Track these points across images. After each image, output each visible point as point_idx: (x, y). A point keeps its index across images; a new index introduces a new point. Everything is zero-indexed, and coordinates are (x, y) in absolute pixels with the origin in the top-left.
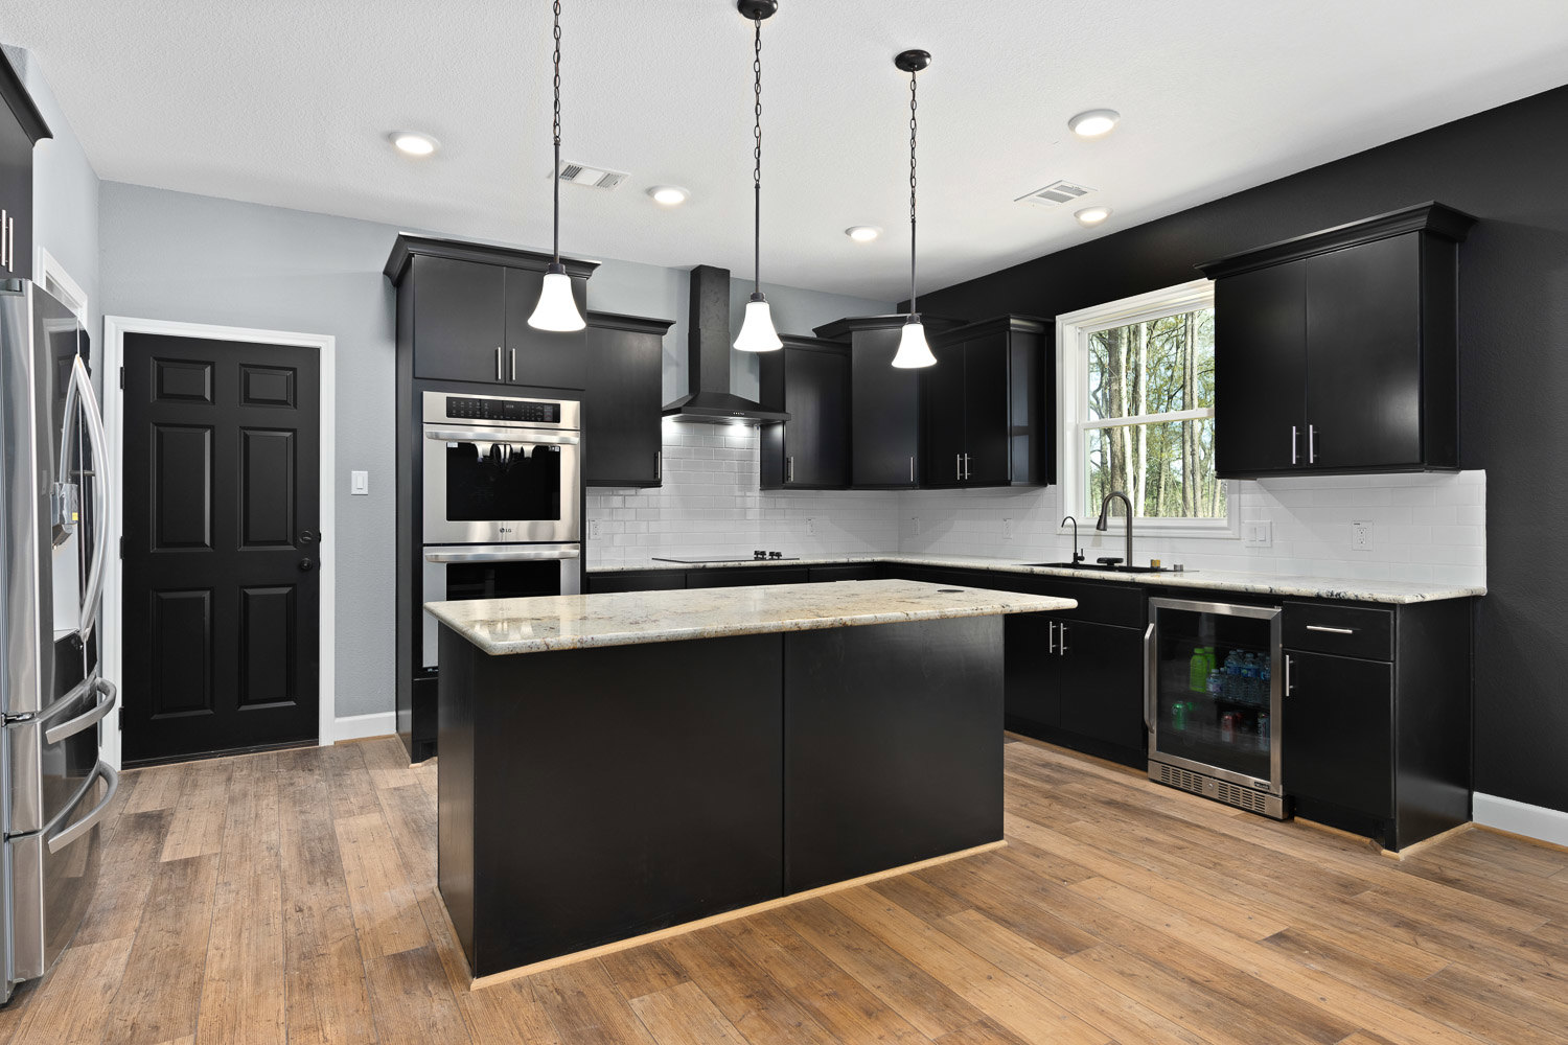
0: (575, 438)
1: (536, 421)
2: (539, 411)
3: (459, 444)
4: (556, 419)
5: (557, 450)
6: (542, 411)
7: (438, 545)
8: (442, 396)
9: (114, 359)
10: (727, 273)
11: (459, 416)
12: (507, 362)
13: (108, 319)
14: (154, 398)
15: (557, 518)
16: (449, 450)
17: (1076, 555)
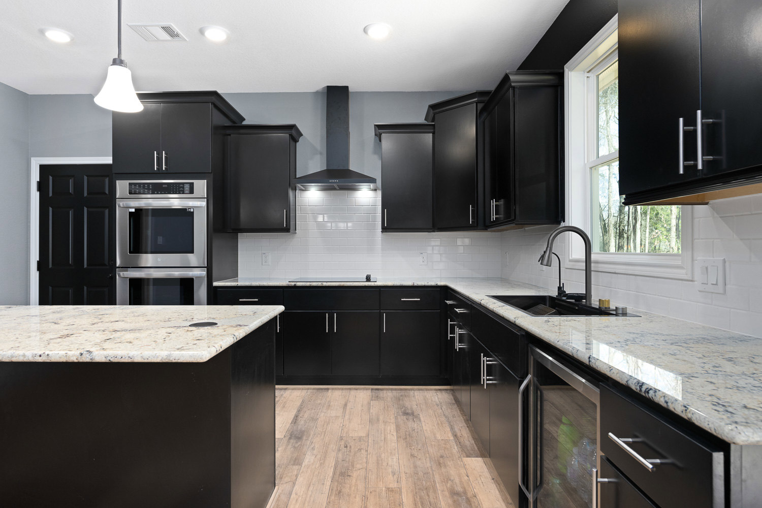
0: (203, 204)
1: (179, 193)
2: (181, 187)
3: (135, 210)
4: (192, 192)
5: (192, 210)
6: (183, 188)
7: (125, 268)
8: (127, 182)
9: (35, 177)
10: (346, 88)
11: (135, 193)
12: (160, 159)
13: (32, 159)
14: (51, 195)
15: (192, 252)
16: (130, 213)
17: (560, 289)
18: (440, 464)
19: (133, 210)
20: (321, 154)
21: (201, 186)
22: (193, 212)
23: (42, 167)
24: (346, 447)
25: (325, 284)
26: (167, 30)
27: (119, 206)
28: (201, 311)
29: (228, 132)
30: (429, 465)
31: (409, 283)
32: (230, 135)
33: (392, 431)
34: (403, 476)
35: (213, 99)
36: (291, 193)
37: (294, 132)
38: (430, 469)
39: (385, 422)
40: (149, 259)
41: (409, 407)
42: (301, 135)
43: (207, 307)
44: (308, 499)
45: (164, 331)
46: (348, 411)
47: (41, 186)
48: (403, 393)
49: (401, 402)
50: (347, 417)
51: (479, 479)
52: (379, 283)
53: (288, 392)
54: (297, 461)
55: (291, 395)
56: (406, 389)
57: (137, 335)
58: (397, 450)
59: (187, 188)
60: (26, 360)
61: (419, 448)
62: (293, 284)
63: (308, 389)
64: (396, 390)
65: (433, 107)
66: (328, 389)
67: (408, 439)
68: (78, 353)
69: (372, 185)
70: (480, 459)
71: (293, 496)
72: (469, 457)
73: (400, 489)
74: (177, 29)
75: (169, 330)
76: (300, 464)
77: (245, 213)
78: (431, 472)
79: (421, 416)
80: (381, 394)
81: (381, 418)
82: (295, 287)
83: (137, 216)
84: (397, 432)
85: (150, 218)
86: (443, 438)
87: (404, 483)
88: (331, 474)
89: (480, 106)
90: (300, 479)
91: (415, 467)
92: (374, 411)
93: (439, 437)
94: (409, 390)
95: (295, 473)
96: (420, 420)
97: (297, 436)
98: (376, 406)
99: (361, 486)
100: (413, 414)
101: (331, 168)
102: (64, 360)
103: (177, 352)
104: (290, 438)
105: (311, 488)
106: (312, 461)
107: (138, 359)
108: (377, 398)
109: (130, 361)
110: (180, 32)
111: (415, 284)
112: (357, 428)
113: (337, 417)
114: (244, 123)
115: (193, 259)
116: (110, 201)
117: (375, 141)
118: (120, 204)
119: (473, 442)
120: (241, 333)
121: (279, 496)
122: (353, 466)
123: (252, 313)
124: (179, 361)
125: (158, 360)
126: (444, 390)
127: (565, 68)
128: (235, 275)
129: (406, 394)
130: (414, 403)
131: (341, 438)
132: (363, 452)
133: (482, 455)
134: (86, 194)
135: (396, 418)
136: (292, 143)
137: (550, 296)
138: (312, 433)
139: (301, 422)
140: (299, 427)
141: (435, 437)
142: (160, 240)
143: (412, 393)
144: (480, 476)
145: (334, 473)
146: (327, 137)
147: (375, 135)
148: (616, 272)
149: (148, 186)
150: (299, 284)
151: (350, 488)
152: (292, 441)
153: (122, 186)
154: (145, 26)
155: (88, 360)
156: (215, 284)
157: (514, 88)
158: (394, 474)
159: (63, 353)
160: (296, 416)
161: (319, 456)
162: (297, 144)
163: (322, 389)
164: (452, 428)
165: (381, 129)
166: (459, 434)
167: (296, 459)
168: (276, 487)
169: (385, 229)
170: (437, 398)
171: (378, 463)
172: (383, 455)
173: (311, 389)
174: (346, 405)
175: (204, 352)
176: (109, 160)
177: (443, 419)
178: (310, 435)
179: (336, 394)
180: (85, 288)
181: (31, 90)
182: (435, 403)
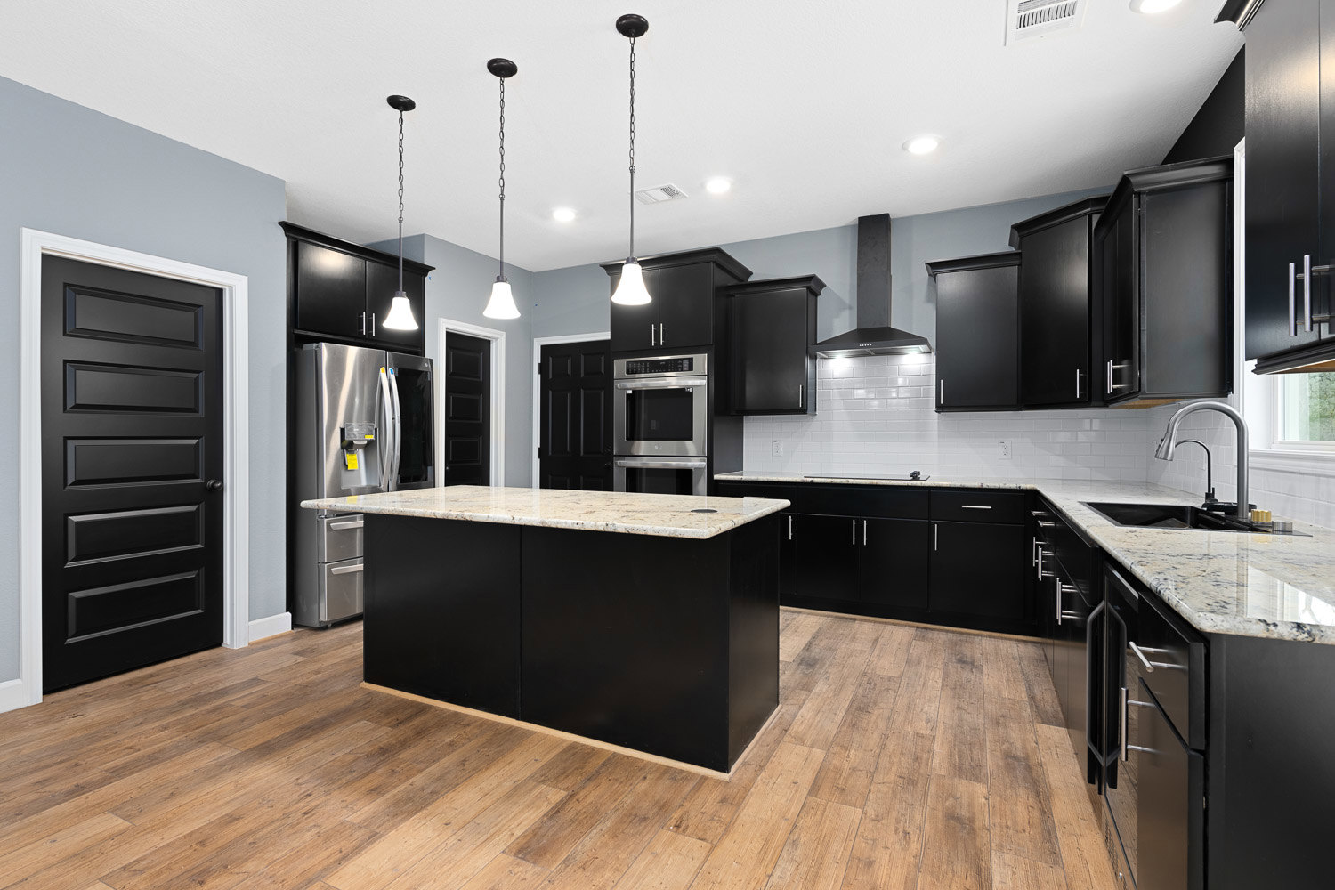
0: (704, 382)
1: (677, 371)
2: (679, 364)
3: (633, 391)
4: (691, 368)
5: (691, 390)
6: (682, 364)
7: (622, 456)
8: (624, 361)
9: (537, 359)
10: (886, 216)
11: (633, 373)
12: (658, 333)
13: (535, 340)
14: (551, 377)
15: (690, 438)
16: (628, 395)
17: (1210, 495)
18: (998, 723)
19: (630, 392)
20: (850, 308)
21: (701, 361)
22: (692, 393)
23: (544, 349)
24: (870, 684)
25: (851, 481)
26: (669, 191)
27: (617, 388)
28: (701, 500)
29: (732, 293)
30: (981, 721)
31: (976, 484)
32: (734, 296)
33: (936, 677)
34: (941, 726)
35: (715, 256)
36: (809, 363)
37: (812, 285)
38: (981, 727)
39: (928, 667)
40: (643, 446)
41: (969, 655)
42: (824, 286)
43: (706, 497)
44: (815, 724)
45: (669, 514)
46: (878, 647)
47: (543, 369)
48: (963, 637)
49: (958, 647)
50: (876, 653)
51: (1053, 749)
52: (928, 483)
53: (802, 617)
54: (807, 687)
55: (805, 620)
56: (969, 634)
57: (647, 515)
58: (938, 698)
59: (686, 364)
60: (567, 527)
61: (972, 701)
62: (809, 480)
63: (829, 616)
64: (953, 632)
65: (1019, 228)
66: (855, 620)
67: (957, 690)
68: (604, 524)
69: (922, 348)
70: (1064, 730)
71: (798, 717)
72: (1047, 724)
73: (934, 738)
74: (676, 188)
75: (674, 514)
76: (810, 691)
77: (752, 389)
78: (981, 729)
79: (985, 668)
80: (930, 634)
81: (924, 661)
82: (812, 483)
83: (634, 398)
84: (943, 679)
85: (643, 401)
86: (1012, 697)
87: (940, 733)
88: (846, 706)
89: (1095, 219)
90: (808, 704)
91: (961, 720)
92: (915, 652)
93: (1005, 694)
94: (975, 635)
95: (803, 697)
96: (982, 672)
97: (808, 662)
98: (919, 648)
99: (882, 725)
100: (972, 663)
101: (864, 326)
102: (594, 529)
103: (682, 529)
104: (800, 664)
105: (820, 715)
106: (824, 690)
107: (650, 533)
108: (923, 638)
109: (644, 533)
110: (679, 190)
111: (984, 486)
112: (887, 665)
113: (862, 651)
114: (751, 279)
115: (691, 447)
116: (606, 382)
117: (929, 284)
118: (618, 385)
119: (1059, 709)
120: (740, 521)
121: (783, 714)
122: (875, 703)
123: (753, 505)
124: (684, 536)
125: (666, 534)
126: (1031, 642)
127: (1235, 151)
128: (739, 467)
129: (968, 639)
130: (978, 651)
131: (865, 674)
132: (892, 693)
133: (1067, 726)
134: (582, 375)
135: (946, 664)
136: (811, 297)
137: (1192, 507)
138: (828, 663)
139: (816, 651)
140: (813, 654)
141: (999, 695)
142: (654, 425)
143: (977, 639)
144: (1056, 746)
145: (850, 706)
146: (858, 285)
147: (930, 275)
148: (1301, 471)
149: (646, 365)
150: (816, 480)
151: (868, 723)
152: (802, 667)
153: (620, 365)
154: (645, 191)
155: (612, 530)
156: (716, 477)
157: (1139, 194)
158: (928, 721)
159: (593, 523)
160: (810, 643)
161: (833, 687)
162: (819, 298)
163: (847, 618)
164: (1029, 688)
165: (936, 267)
166: (1038, 696)
167: (805, 685)
168: (780, 706)
169: (940, 408)
170: (1016, 650)
171: (910, 707)
172: (918, 700)
173: (832, 616)
174: (876, 640)
175: (705, 531)
176: (606, 336)
177: (1020, 676)
178: (824, 664)
179: (865, 628)
180: (582, 478)
181: (534, 267)
182: (1011, 656)
